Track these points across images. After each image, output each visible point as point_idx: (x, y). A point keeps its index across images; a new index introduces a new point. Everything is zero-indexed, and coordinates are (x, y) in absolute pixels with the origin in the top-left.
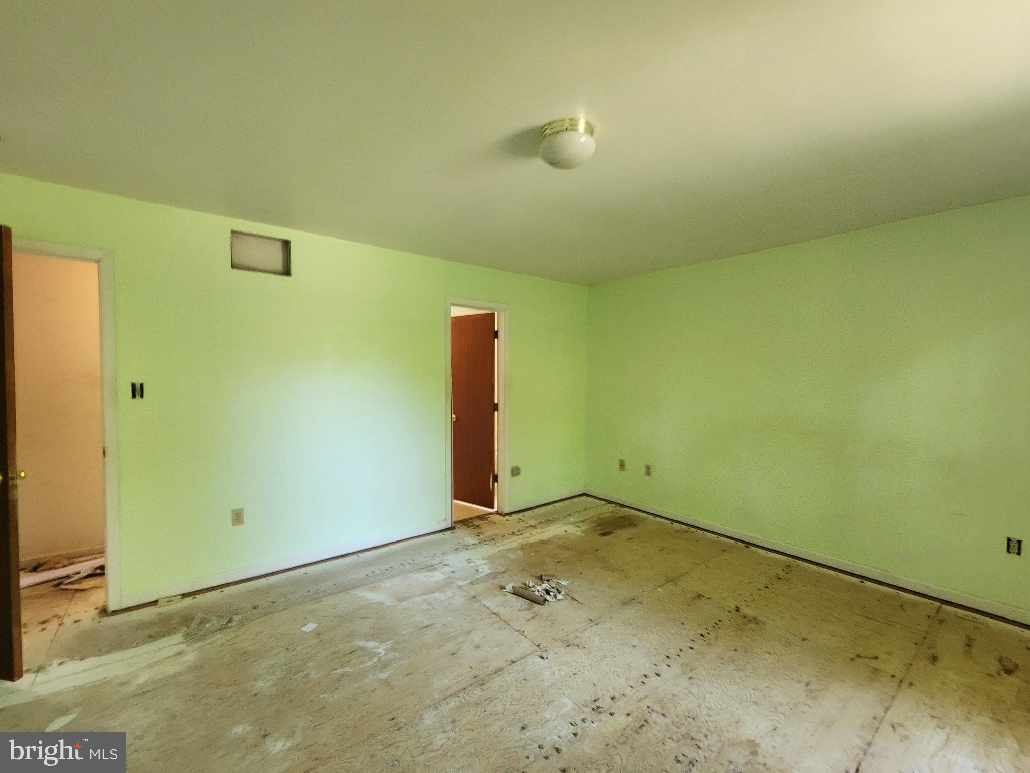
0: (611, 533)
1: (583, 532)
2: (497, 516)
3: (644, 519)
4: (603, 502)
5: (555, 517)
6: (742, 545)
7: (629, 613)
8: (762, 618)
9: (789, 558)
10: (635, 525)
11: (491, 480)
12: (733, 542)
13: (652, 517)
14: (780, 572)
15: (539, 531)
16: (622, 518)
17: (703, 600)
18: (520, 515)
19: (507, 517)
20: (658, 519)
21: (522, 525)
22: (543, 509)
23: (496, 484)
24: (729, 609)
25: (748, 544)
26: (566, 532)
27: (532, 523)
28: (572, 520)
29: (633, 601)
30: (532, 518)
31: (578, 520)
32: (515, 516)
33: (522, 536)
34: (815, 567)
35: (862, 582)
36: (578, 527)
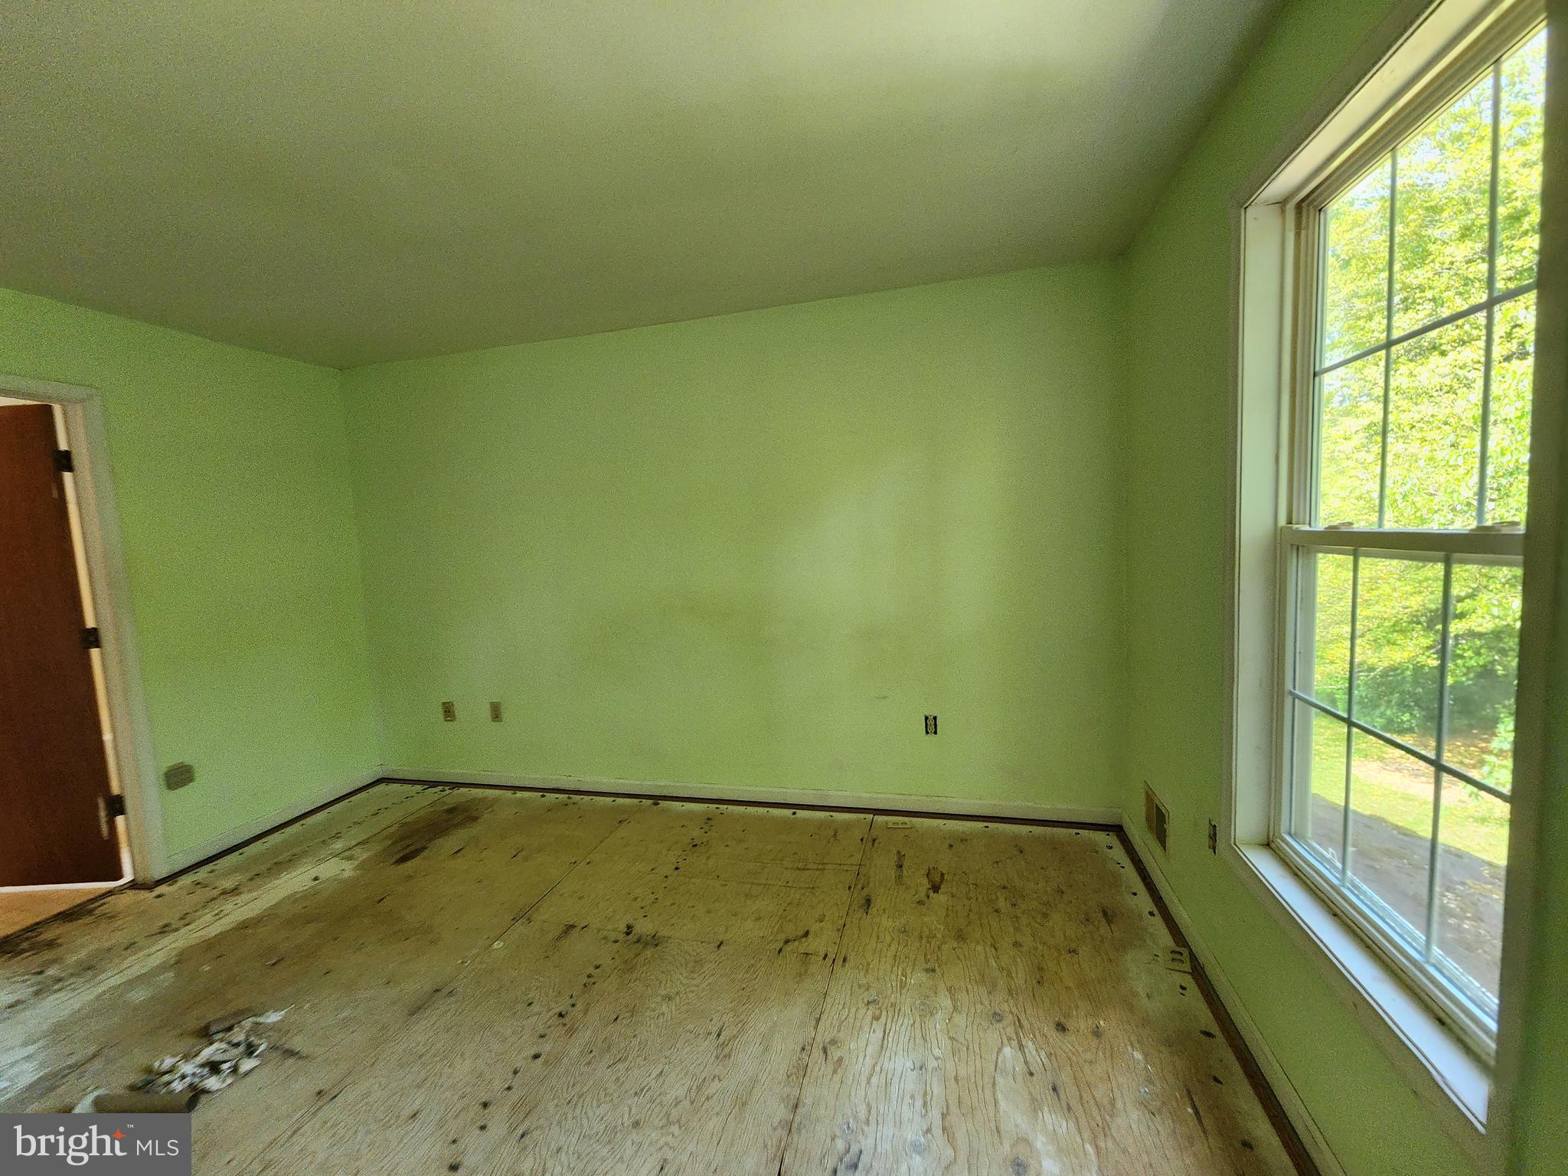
0: (423, 848)
1: (356, 869)
2: (131, 893)
3: (496, 800)
4: (419, 788)
5: (294, 851)
6: (649, 802)
7: (422, 1032)
8: (664, 932)
9: (710, 805)
10: (475, 819)
11: (102, 814)
12: (636, 801)
13: (509, 794)
14: (696, 833)
15: (245, 897)
16: (451, 811)
17: (574, 933)
18: (202, 874)
19: (163, 889)
20: (519, 794)
21: (201, 895)
22: (276, 837)
23: (120, 820)
24: (613, 936)
25: (656, 799)
26: (316, 879)
27: (228, 884)
28: (339, 845)
29: (438, 994)
30: (236, 870)
31: (354, 843)
32: (186, 880)
33: (189, 927)
34: (741, 809)
35: (794, 813)
36: (350, 858)
